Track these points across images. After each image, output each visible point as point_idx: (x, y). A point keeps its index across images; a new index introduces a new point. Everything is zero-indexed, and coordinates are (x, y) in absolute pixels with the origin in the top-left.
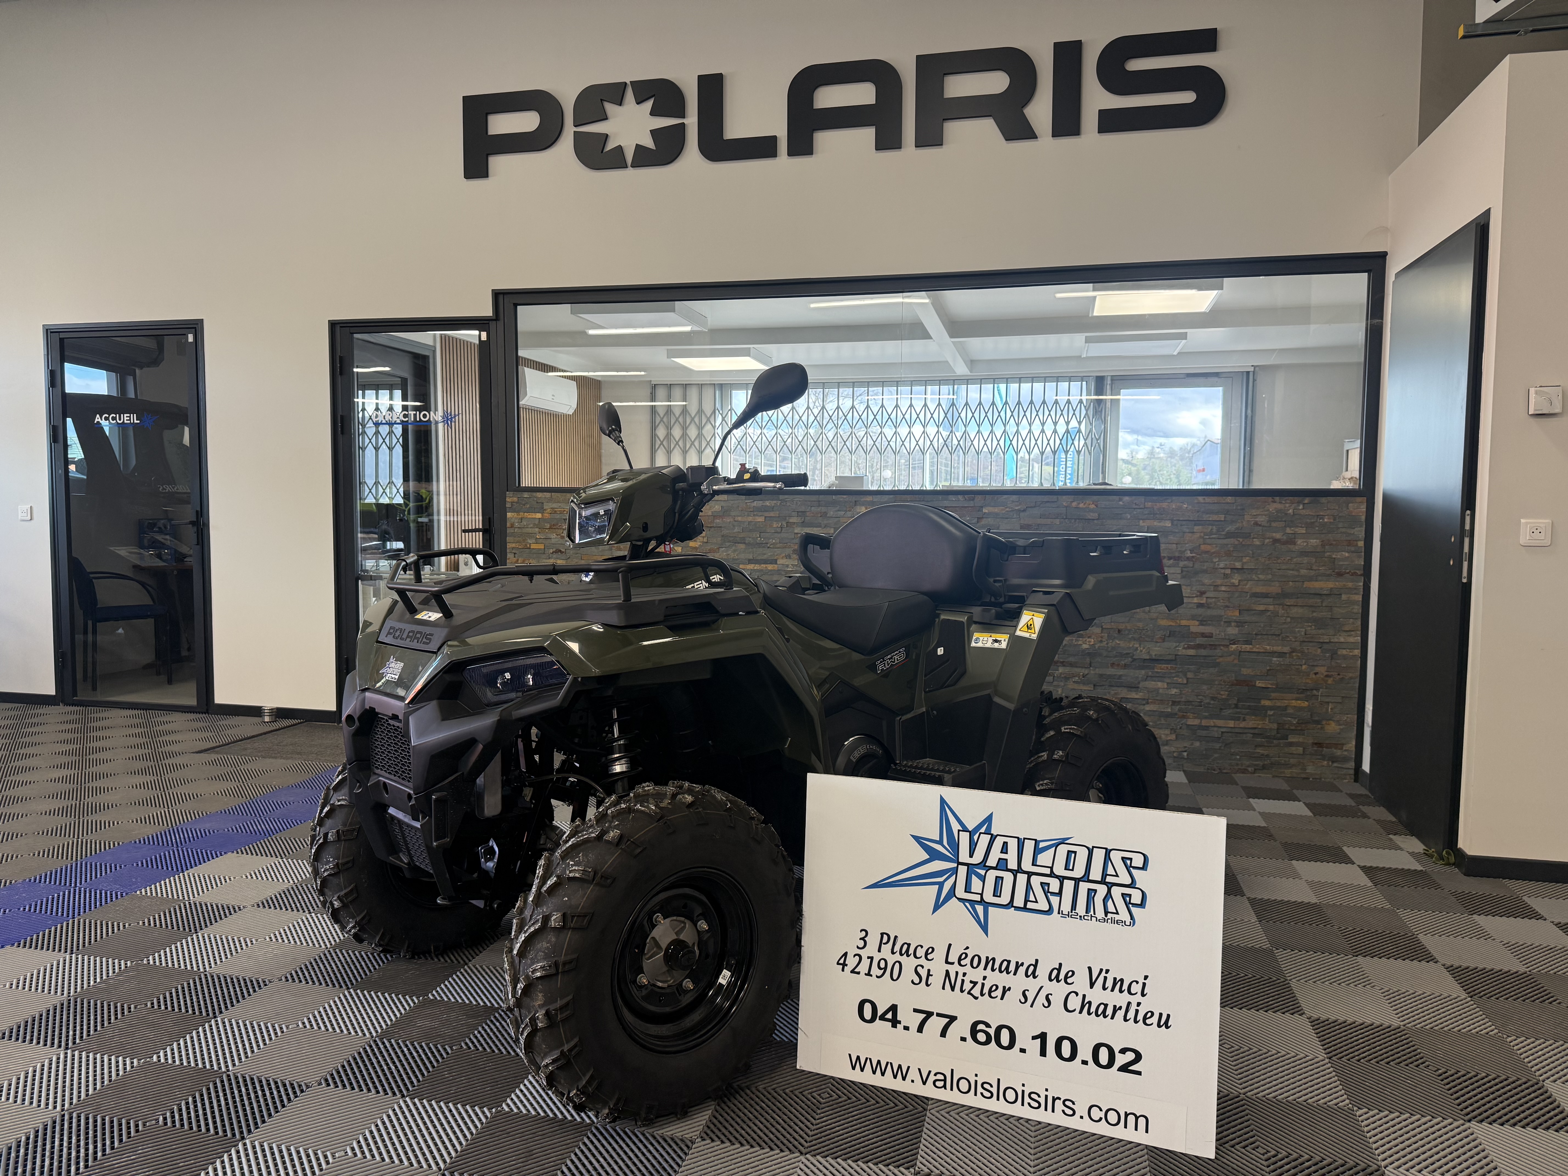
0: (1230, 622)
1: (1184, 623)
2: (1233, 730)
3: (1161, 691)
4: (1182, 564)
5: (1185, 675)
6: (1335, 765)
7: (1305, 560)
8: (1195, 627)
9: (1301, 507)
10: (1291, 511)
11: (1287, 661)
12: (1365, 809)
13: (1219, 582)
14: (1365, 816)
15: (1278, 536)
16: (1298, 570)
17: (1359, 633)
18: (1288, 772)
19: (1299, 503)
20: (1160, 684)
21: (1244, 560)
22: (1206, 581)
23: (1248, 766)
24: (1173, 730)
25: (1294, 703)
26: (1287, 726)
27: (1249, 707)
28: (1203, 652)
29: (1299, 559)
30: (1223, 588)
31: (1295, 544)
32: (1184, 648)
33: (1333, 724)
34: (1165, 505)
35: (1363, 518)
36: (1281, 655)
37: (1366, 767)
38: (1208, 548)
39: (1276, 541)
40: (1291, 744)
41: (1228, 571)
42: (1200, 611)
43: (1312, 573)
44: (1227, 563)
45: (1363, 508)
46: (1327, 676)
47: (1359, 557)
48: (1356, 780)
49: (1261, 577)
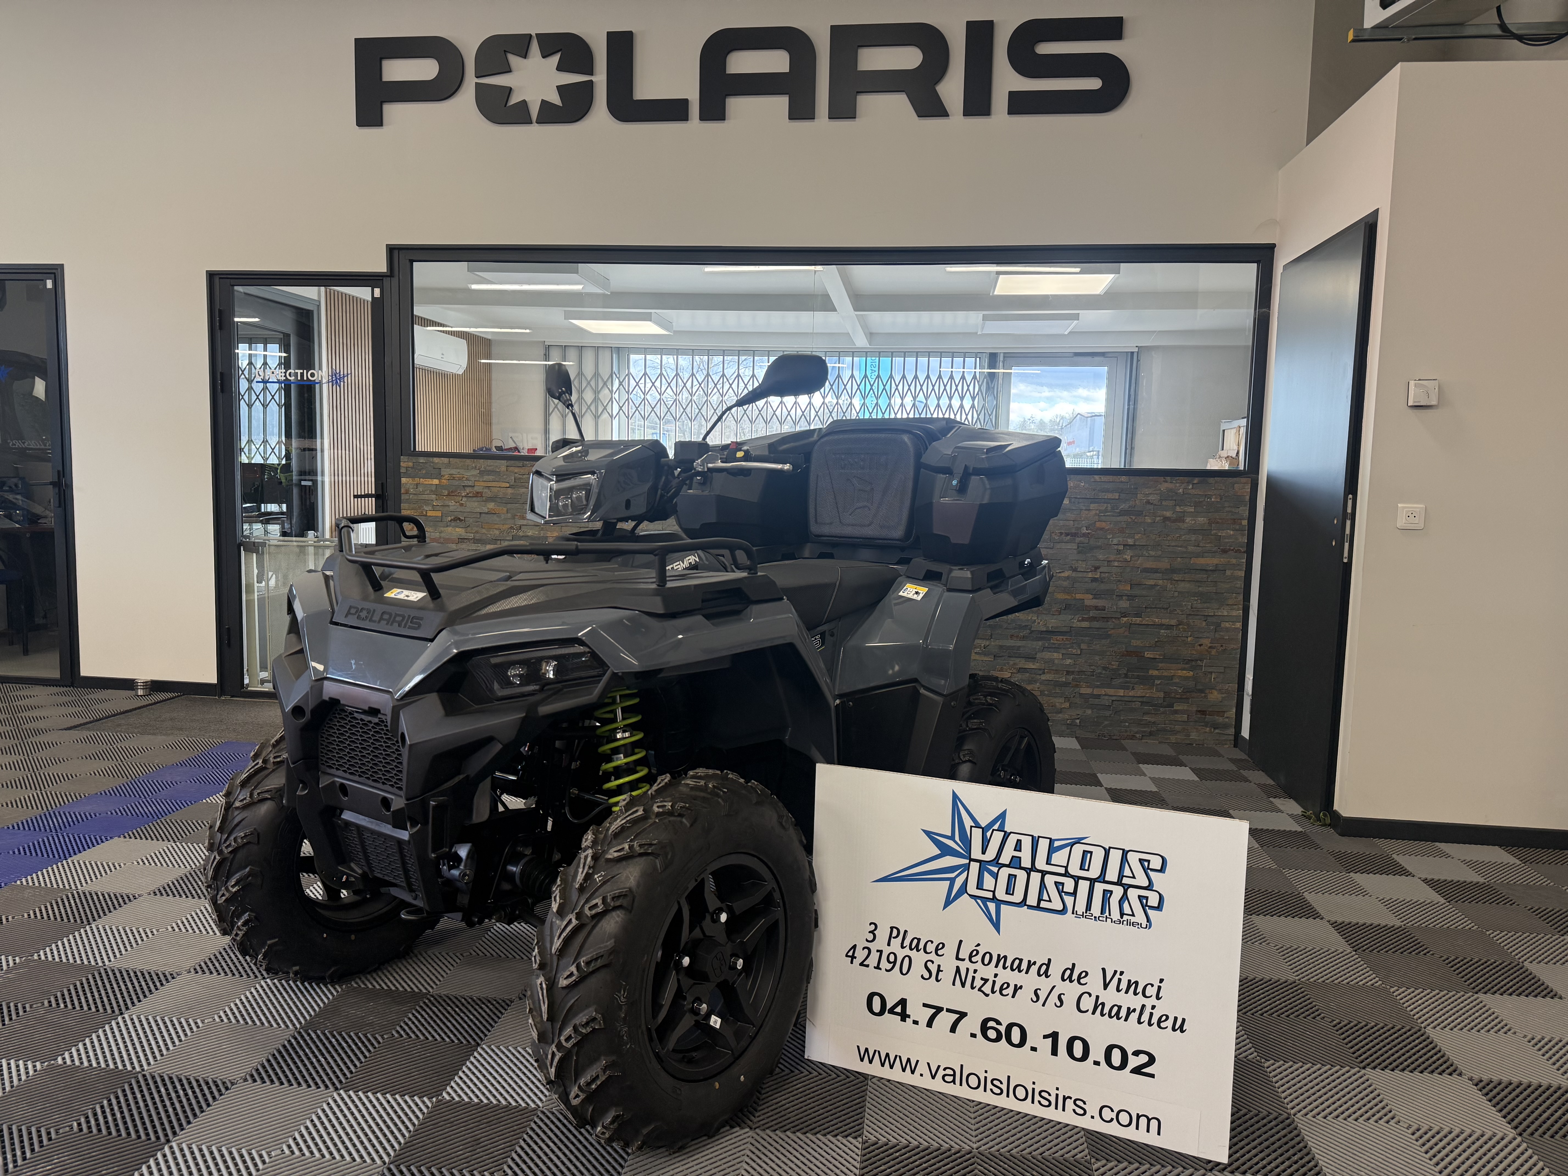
0: (1121, 596)
1: (1078, 596)
2: (1123, 699)
3: (1056, 661)
4: (1078, 540)
5: (1079, 646)
6: (1217, 731)
7: (1193, 537)
8: (1089, 601)
9: (1190, 487)
10: (1181, 491)
11: (1175, 632)
12: (1245, 773)
13: (1112, 557)
14: (1246, 780)
15: (1168, 514)
16: (1186, 547)
17: (1241, 606)
18: (1173, 738)
19: (1188, 483)
20: (1055, 654)
21: (1137, 537)
22: (1101, 557)
23: (1137, 733)
24: (1067, 699)
25: (1180, 673)
26: (1173, 695)
27: (1138, 677)
28: (1096, 624)
29: (1188, 536)
30: (1116, 564)
31: (1184, 521)
32: (1079, 621)
33: (1215, 693)
35: (1248, 498)
36: (1169, 627)
37: (1245, 733)
38: (1103, 525)
39: (1166, 519)
40: (1176, 712)
41: (1121, 547)
42: (1095, 584)
43: (1199, 549)
44: (1121, 539)
45: (1248, 488)
46: (1210, 647)
47: (1243, 535)
48: (1235, 746)
49: (1151, 553)
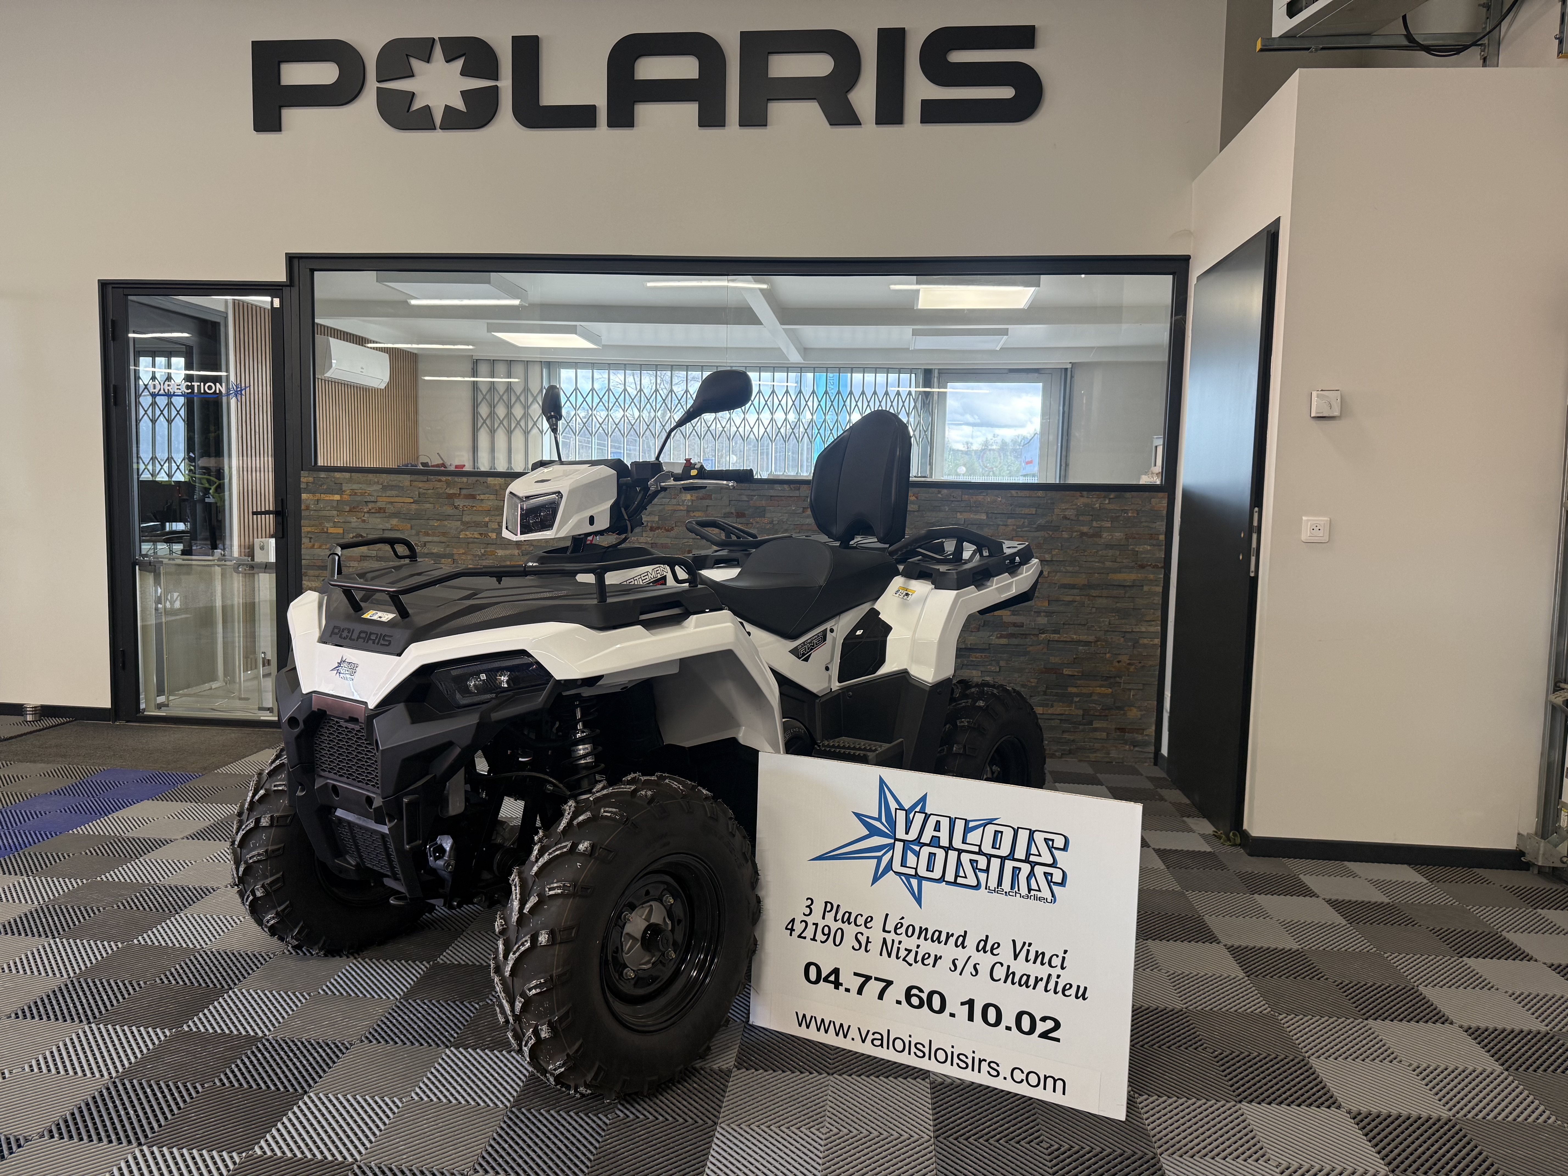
0: (1039, 612)
5: (998, 663)
6: (1137, 749)
7: (1110, 553)
8: (1007, 617)
9: (1107, 501)
10: (1097, 506)
11: (1093, 649)
12: (1162, 792)
14: (1162, 799)
15: (1085, 529)
16: (1103, 563)
17: (1160, 623)
18: (1092, 757)
19: (1105, 497)
20: (974, 673)
21: (1054, 553)
23: (1056, 750)
25: (1098, 690)
26: (1092, 712)
27: (1057, 694)
28: (1014, 641)
29: (1104, 552)
31: (1101, 537)
32: (997, 638)
33: (1134, 710)
34: (980, 498)
35: (1162, 514)
36: (1087, 643)
37: (1165, 751)
39: (1083, 534)
40: (1096, 730)
43: (1116, 565)
45: (1165, 503)
46: (1129, 664)
47: (1158, 551)
48: (1155, 764)
49: (1070, 569)
